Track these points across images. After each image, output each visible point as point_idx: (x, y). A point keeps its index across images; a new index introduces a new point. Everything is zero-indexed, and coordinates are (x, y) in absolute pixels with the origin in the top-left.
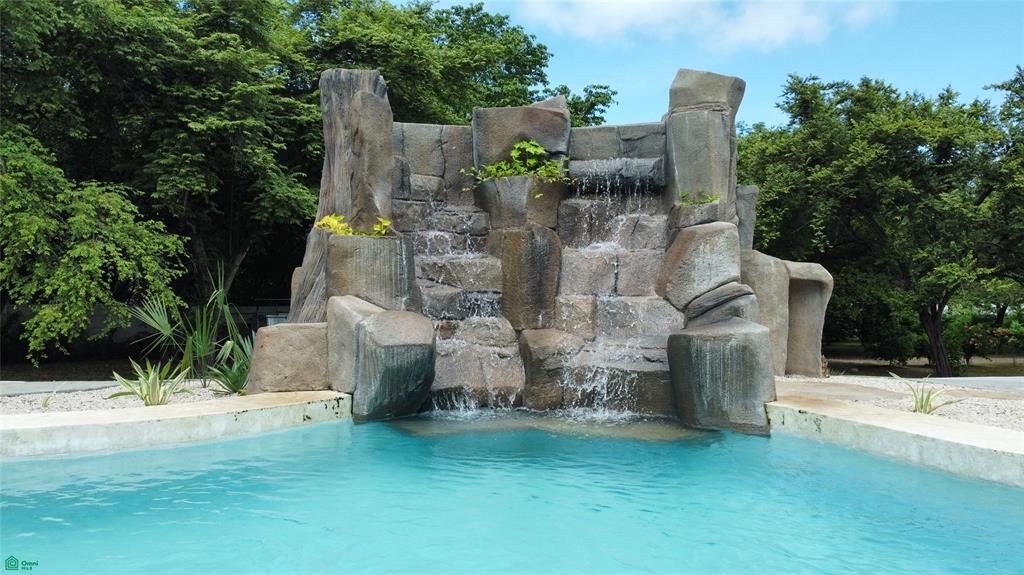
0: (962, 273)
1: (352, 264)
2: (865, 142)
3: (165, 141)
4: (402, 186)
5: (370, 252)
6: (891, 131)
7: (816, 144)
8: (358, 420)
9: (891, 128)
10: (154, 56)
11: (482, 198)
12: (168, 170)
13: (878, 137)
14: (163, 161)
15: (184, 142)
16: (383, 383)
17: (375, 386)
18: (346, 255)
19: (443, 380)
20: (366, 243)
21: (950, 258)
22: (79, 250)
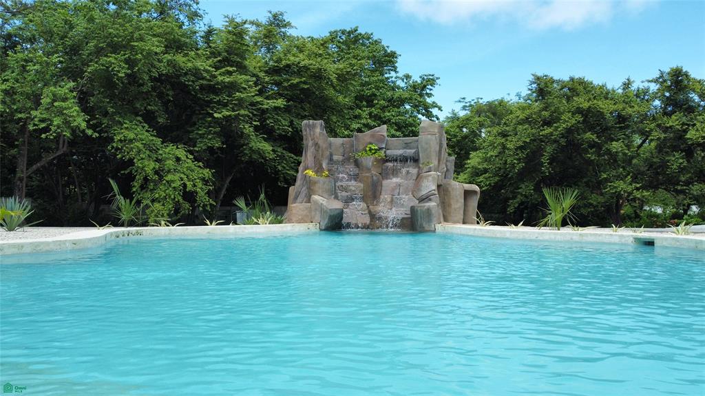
0: (624, 186)
1: (317, 185)
2: (570, 114)
3: (200, 122)
4: (331, 159)
5: (322, 181)
6: (584, 108)
7: (546, 114)
8: (321, 230)
9: (586, 105)
10: (197, 81)
11: (357, 163)
12: (202, 136)
13: (579, 111)
14: (200, 132)
15: (210, 122)
16: (329, 219)
17: (327, 220)
18: (315, 183)
19: (345, 221)
20: (322, 179)
21: (619, 178)
22: (169, 177)
